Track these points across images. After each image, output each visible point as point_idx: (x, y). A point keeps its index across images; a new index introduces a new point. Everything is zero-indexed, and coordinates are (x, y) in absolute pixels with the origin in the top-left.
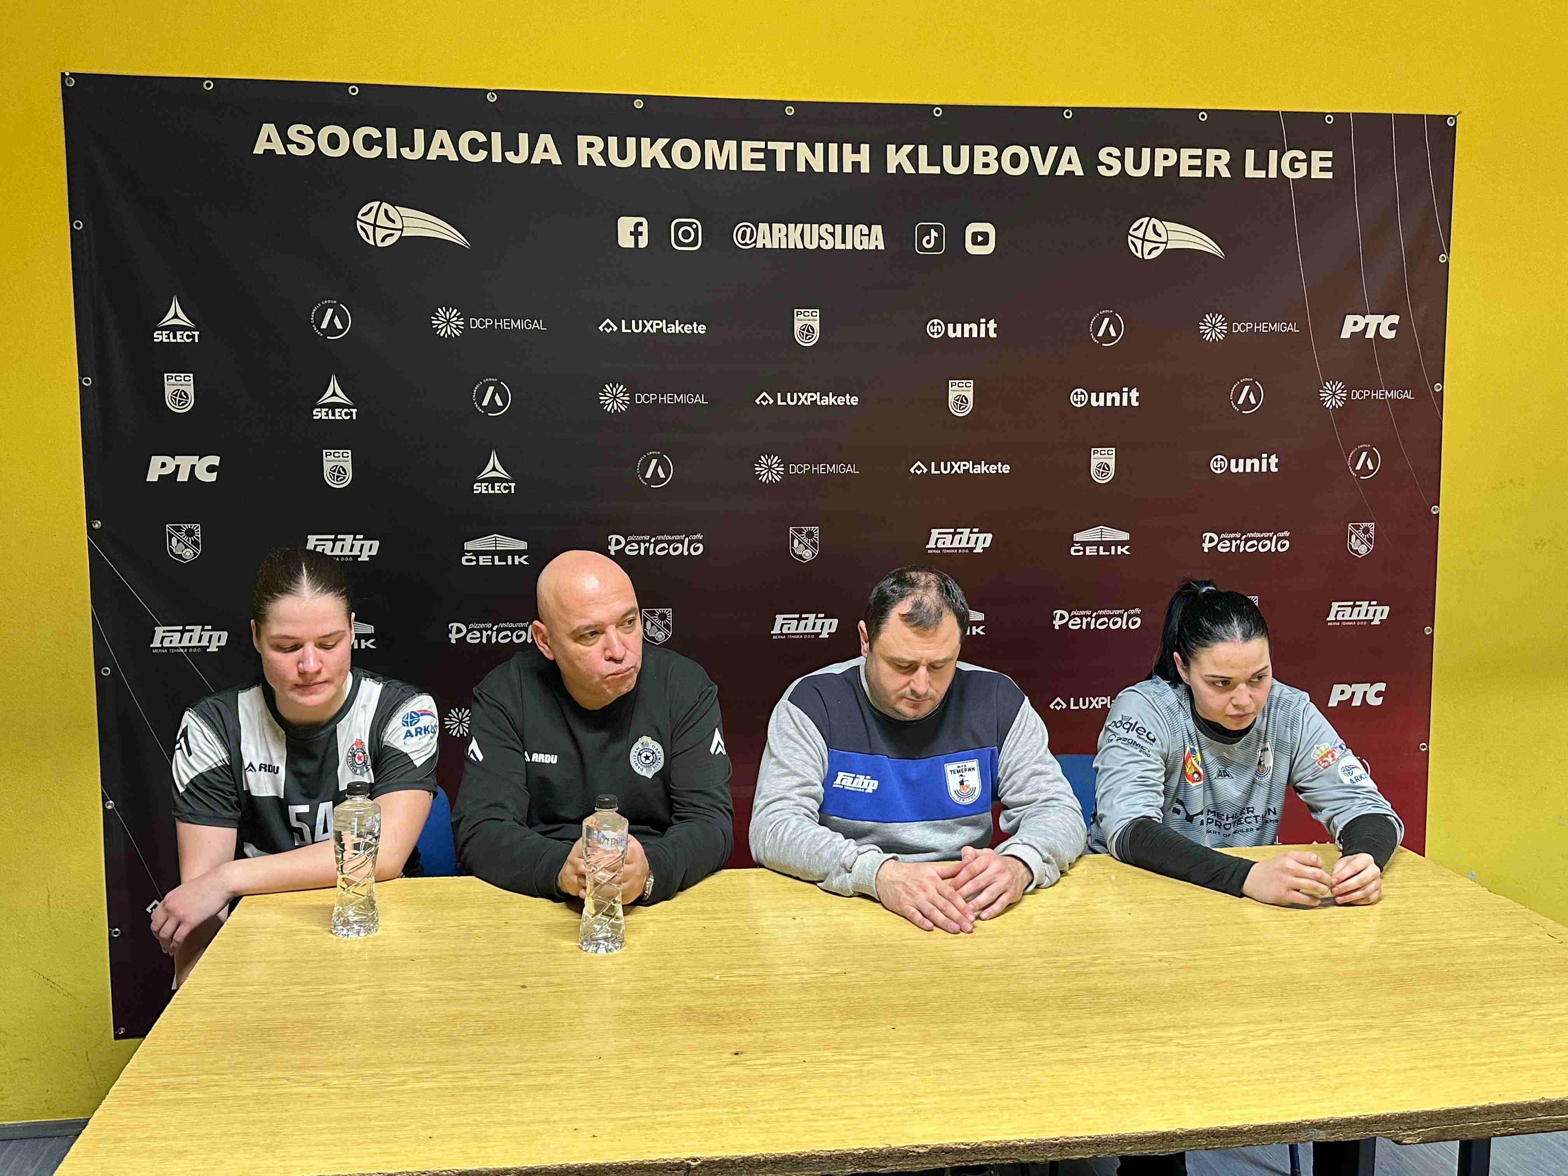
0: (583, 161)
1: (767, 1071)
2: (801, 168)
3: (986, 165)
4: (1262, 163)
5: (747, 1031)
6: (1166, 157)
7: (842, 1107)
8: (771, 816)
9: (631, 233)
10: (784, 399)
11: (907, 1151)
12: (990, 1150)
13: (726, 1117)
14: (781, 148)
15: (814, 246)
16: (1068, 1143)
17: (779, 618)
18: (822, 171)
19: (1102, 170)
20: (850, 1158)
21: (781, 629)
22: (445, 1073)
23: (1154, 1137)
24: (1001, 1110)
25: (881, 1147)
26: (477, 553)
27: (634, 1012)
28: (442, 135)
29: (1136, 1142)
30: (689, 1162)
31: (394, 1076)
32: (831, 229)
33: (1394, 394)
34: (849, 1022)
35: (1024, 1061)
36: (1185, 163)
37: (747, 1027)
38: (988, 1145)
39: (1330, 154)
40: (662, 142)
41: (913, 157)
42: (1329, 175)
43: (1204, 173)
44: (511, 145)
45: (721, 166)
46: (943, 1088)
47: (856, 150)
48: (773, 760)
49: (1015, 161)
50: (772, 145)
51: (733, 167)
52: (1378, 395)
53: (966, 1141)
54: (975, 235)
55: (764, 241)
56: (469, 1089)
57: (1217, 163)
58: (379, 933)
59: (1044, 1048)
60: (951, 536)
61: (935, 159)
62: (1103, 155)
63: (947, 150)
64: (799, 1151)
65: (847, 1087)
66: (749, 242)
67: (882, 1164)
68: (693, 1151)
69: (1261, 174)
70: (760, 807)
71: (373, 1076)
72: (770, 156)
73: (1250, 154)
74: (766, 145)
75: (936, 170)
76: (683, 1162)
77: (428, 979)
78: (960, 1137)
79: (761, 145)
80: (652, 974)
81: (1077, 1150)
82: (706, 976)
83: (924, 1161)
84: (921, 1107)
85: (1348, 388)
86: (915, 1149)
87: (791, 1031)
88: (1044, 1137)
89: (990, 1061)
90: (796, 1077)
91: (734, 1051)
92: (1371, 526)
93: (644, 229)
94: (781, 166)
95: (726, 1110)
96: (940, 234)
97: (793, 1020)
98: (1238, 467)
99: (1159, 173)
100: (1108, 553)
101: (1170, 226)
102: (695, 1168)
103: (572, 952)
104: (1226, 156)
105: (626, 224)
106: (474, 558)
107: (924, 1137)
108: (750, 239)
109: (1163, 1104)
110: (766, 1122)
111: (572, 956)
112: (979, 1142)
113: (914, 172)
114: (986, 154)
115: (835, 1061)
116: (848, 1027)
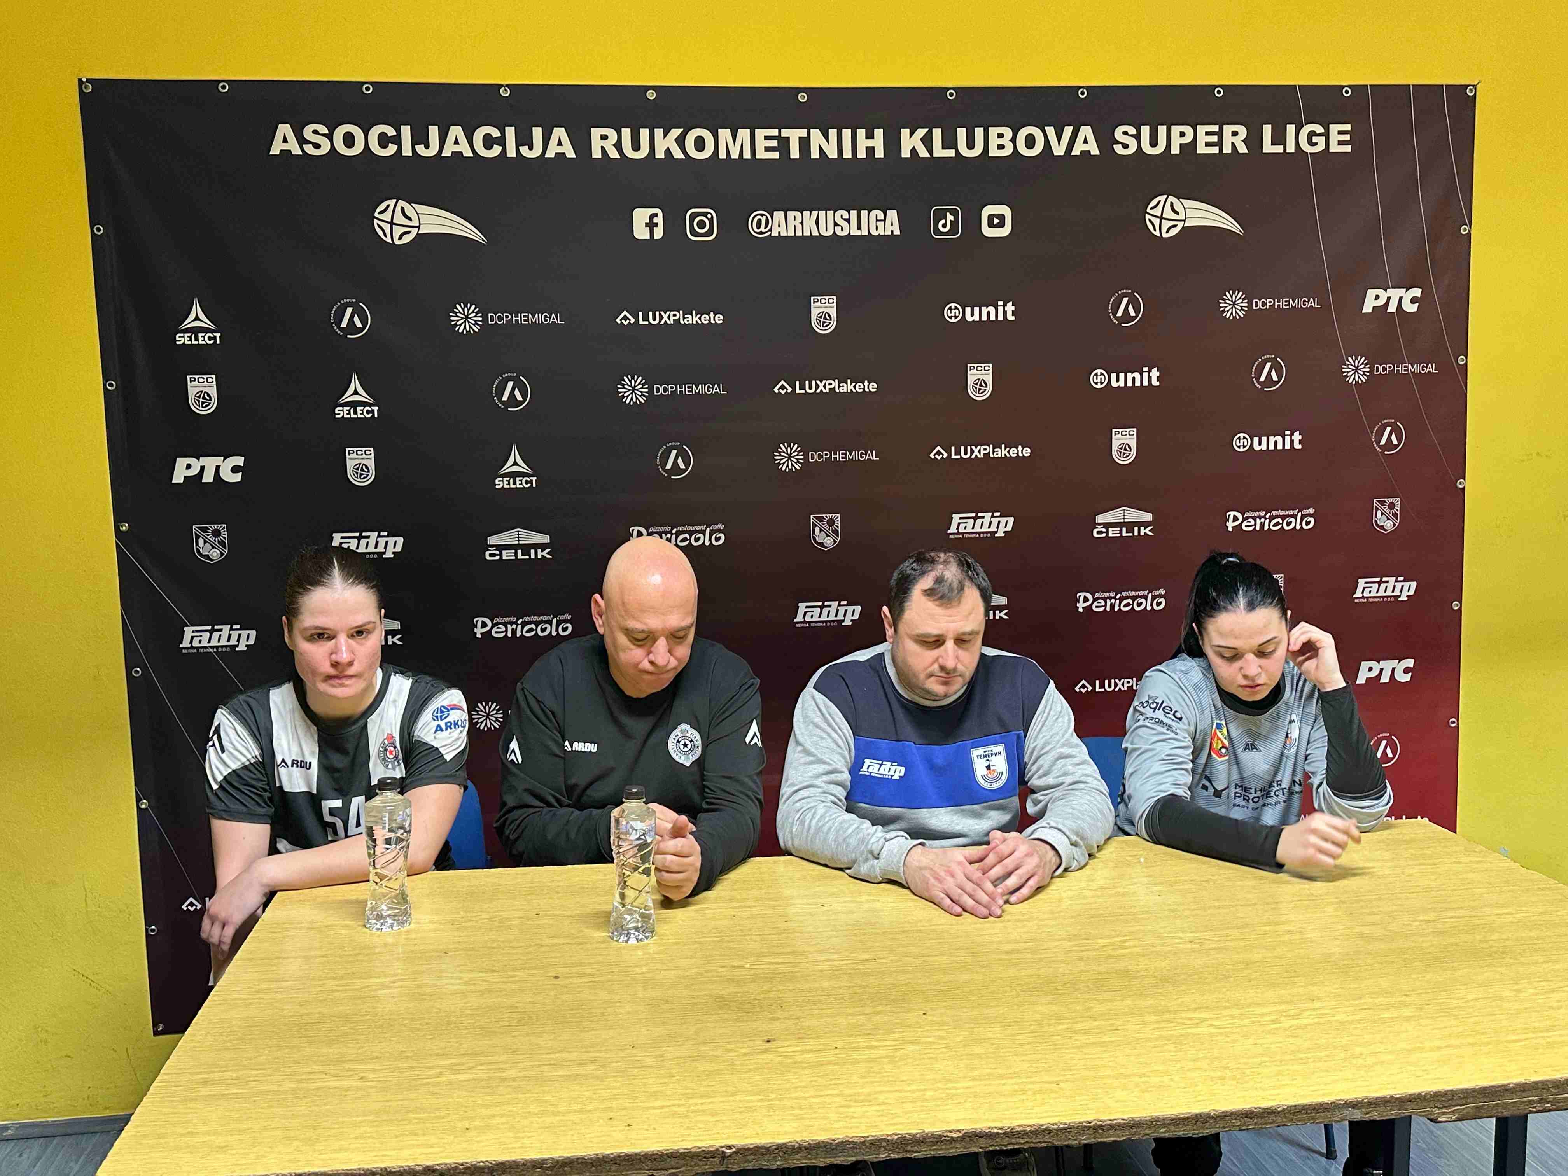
0: (597, 154)
1: (799, 1058)
2: (815, 155)
3: (1001, 147)
4: (1279, 138)
5: (778, 1019)
6: (1182, 134)
7: (876, 1093)
8: (798, 804)
9: (647, 225)
10: (802, 387)
11: (941, 1136)
12: (1023, 1134)
13: (759, 1104)
14: (794, 135)
15: (829, 233)
16: (1101, 1126)
17: (802, 606)
18: (836, 157)
19: (1118, 149)
20: (884, 1144)
21: (804, 617)
22: (482, 1065)
23: (1188, 1118)
24: (1034, 1094)
25: (914, 1132)
26: (500, 548)
27: (667, 1001)
28: (456, 131)
29: (1169, 1124)
30: (724, 1149)
31: (430, 1068)
32: (846, 215)
33: (1417, 368)
34: (880, 1008)
35: (1055, 1045)
36: (1202, 139)
37: (779, 1014)
38: (1020, 1129)
39: (1348, 127)
40: (676, 132)
41: (927, 141)
42: (1348, 149)
43: (1221, 150)
44: (525, 139)
45: (735, 155)
46: (976, 1073)
47: (870, 136)
48: (799, 748)
49: (1030, 142)
50: (785, 133)
51: (747, 155)
52: (1402, 369)
53: (1000, 1125)
54: (991, 217)
55: (779, 229)
56: (503, 1080)
57: (1235, 140)
58: (412, 925)
59: (1075, 1032)
60: (972, 521)
61: (949, 142)
62: (1118, 134)
63: (962, 133)
64: (833, 1137)
65: (880, 1073)
66: (764, 231)
67: (915, 1149)
68: (727, 1139)
69: (1279, 149)
70: (788, 794)
71: (411, 1068)
72: (785, 142)
73: (1267, 130)
74: (780, 132)
75: (951, 153)
76: (717, 1150)
77: (461, 972)
78: (994, 1121)
79: (775, 132)
80: (683, 963)
81: (1111, 1132)
82: (736, 964)
83: (958, 1145)
84: (954, 1091)
85: (1371, 363)
86: (949, 1134)
87: (822, 1018)
88: (1078, 1120)
89: (1021, 1045)
90: (829, 1063)
91: (766, 1038)
92: (1397, 501)
93: (659, 220)
94: (795, 154)
95: (760, 1097)
96: (956, 218)
97: (824, 1007)
98: (1260, 445)
99: (1175, 150)
100: (1131, 534)
101: (1188, 203)
102: (730, 1156)
103: (603, 942)
104: (1243, 131)
105: (641, 216)
106: (497, 552)
107: (957, 1121)
108: (766, 227)
109: (1196, 1086)
110: (800, 1108)
111: (603, 946)
112: (1012, 1126)
113: (929, 156)
114: (1001, 136)
115: (867, 1047)
116: (878, 1013)
